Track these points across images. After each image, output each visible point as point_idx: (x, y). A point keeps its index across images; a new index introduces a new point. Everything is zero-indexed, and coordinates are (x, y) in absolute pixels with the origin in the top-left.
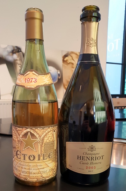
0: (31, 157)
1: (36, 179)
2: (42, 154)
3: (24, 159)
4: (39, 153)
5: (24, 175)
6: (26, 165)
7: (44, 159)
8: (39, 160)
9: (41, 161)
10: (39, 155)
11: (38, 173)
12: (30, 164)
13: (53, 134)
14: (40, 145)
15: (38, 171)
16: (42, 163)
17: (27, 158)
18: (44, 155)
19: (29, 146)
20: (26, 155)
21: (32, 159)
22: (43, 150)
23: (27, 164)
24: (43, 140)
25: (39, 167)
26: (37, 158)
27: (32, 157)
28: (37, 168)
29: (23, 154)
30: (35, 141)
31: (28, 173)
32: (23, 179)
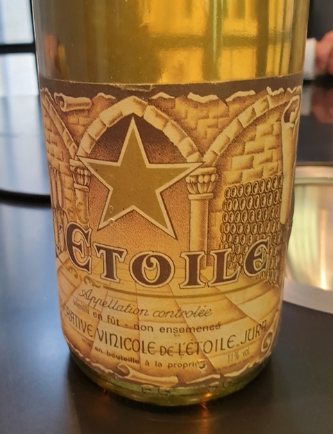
0: (144, 264)
1: (175, 379)
2: (208, 254)
3: (110, 275)
4: (195, 247)
5: (108, 354)
6: (121, 303)
7: (220, 279)
8: (193, 281)
9: (206, 290)
10: (193, 259)
11: (183, 348)
12: (143, 303)
13: (279, 136)
14: (202, 200)
15: (184, 339)
16: (208, 299)
17: (123, 270)
18: (221, 256)
19: (133, 207)
20: (121, 253)
21: (151, 274)
22: (216, 230)
23: (125, 300)
24: (219, 168)
25: (192, 322)
26: (180, 273)
27: (150, 265)
28: (184, 326)
29: (99, 248)
30: (169, 174)
31: (129, 345)
32: (107, 371)
